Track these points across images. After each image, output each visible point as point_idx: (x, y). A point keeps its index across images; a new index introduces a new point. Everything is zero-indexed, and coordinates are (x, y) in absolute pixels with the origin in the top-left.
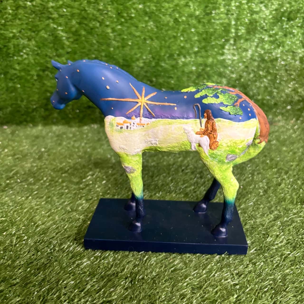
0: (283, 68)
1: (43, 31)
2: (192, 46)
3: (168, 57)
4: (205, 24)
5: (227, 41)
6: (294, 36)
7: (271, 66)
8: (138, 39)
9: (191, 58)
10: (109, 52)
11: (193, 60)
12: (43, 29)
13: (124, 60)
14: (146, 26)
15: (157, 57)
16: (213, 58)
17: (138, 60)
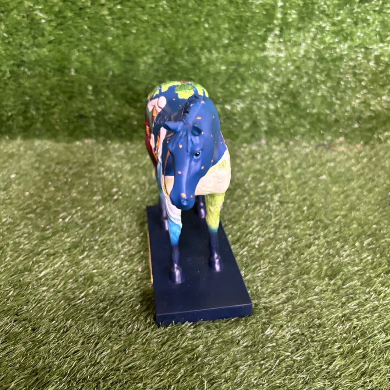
0: (350, 71)
1: (15, 11)
2: (220, 37)
3: (187, 51)
4: (240, 5)
5: (270, 30)
6: (369, 25)
7: (332, 67)
8: (145, 25)
9: (219, 53)
10: (106, 43)
11: (221, 56)
12: (16, 8)
13: (126, 53)
14: (156, 6)
15: (172, 51)
16: (250, 54)
17: (145, 54)
